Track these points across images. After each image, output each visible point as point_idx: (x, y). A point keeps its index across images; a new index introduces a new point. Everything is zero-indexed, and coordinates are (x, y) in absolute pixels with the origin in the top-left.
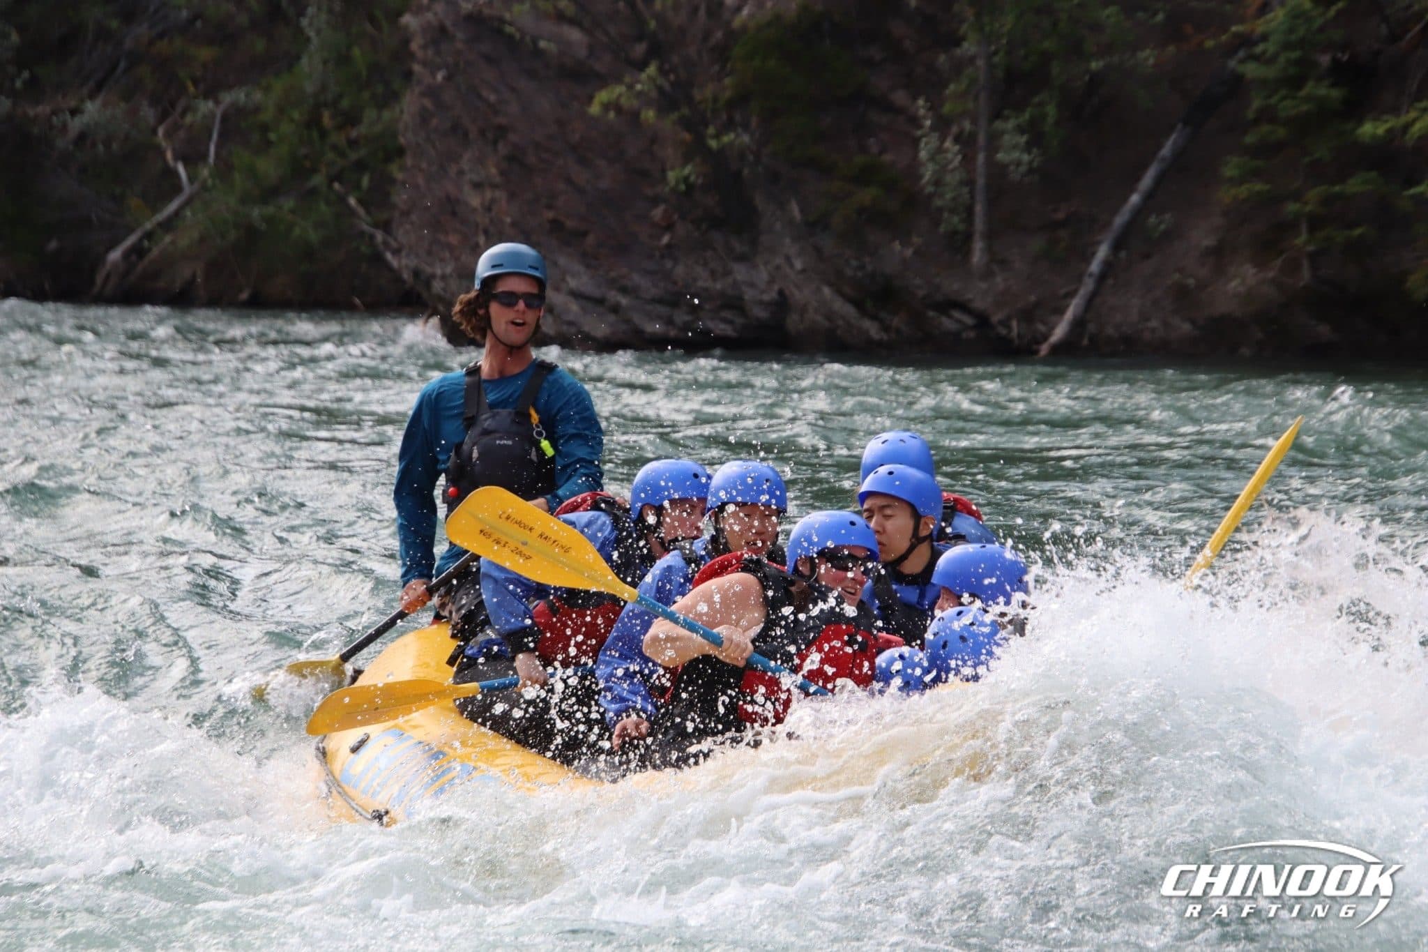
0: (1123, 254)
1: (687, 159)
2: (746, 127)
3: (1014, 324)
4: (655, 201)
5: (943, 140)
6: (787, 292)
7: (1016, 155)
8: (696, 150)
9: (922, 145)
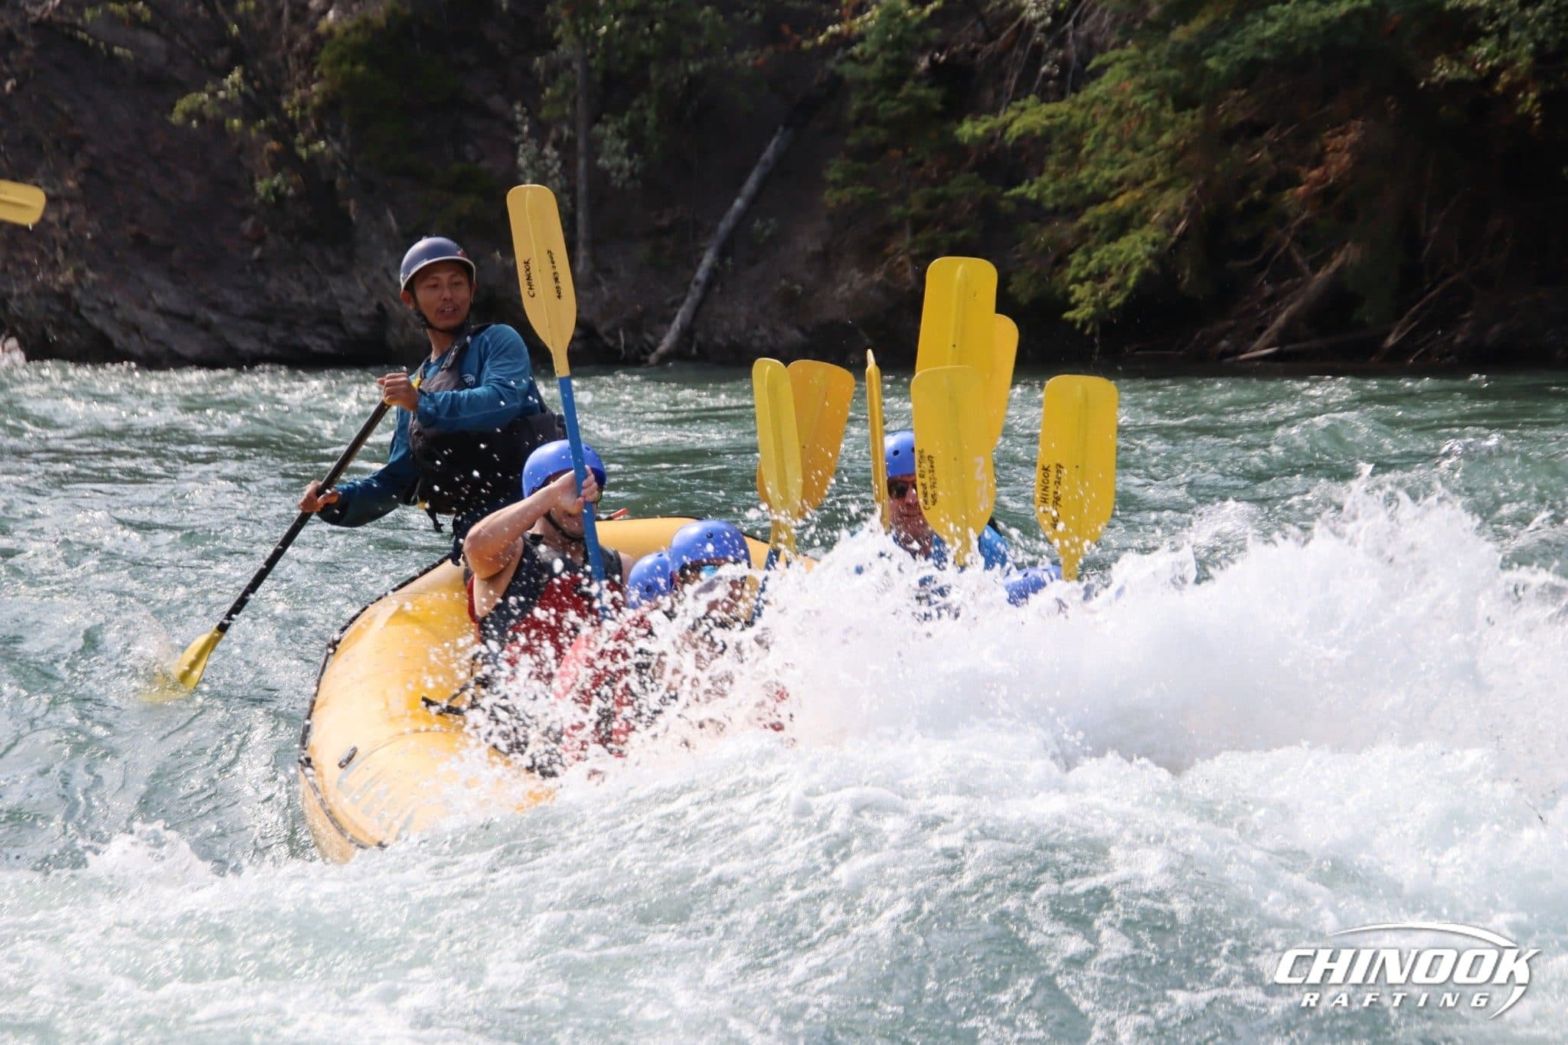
0: (729, 261)
1: (276, 168)
2: (336, 135)
3: (621, 334)
4: (244, 213)
5: (541, 146)
6: (386, 306)
7: (617, 160)
8: (285, 160)
9: (520, 151)
